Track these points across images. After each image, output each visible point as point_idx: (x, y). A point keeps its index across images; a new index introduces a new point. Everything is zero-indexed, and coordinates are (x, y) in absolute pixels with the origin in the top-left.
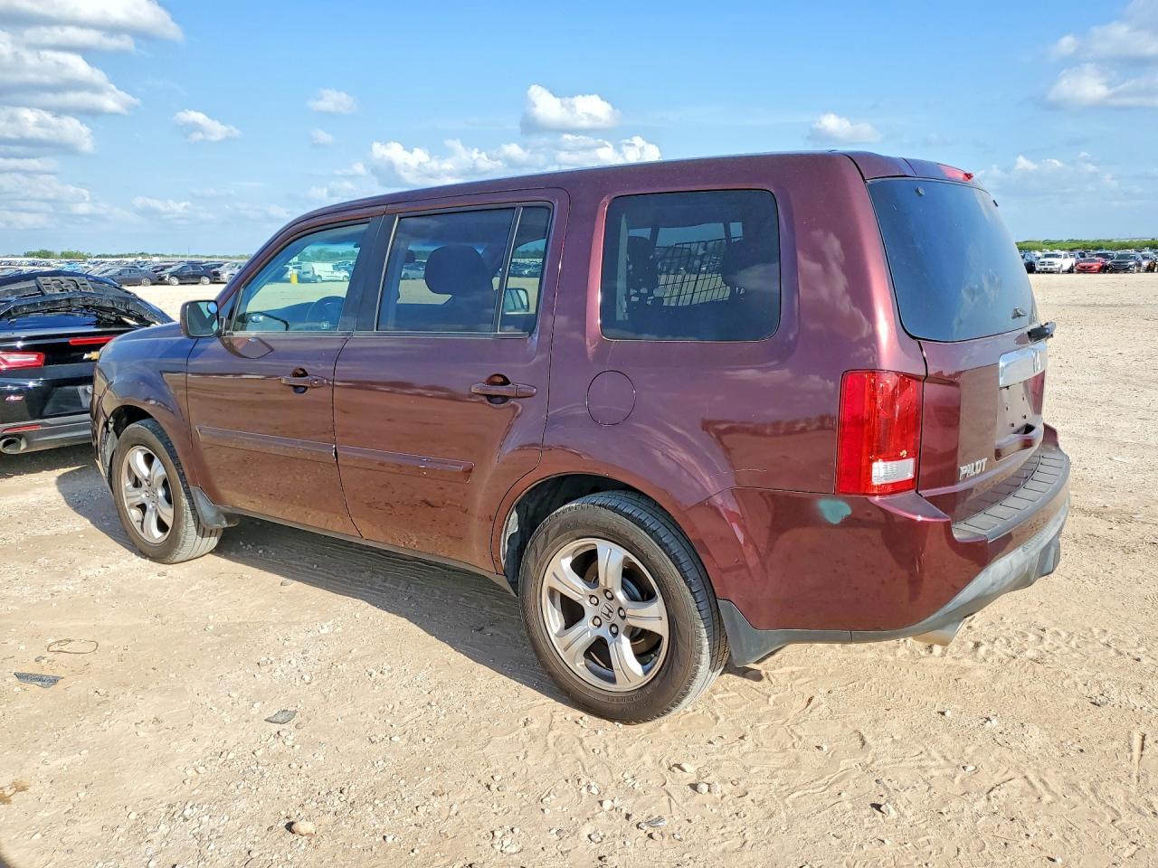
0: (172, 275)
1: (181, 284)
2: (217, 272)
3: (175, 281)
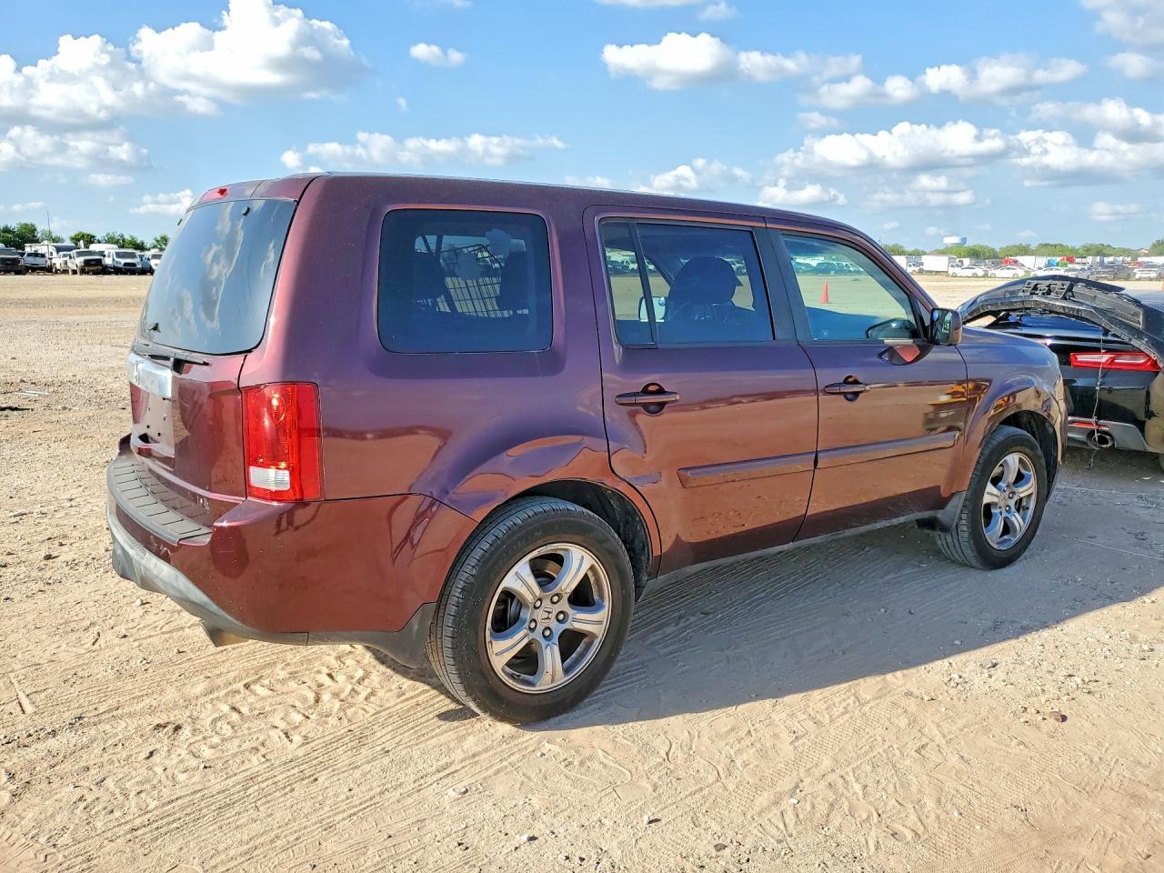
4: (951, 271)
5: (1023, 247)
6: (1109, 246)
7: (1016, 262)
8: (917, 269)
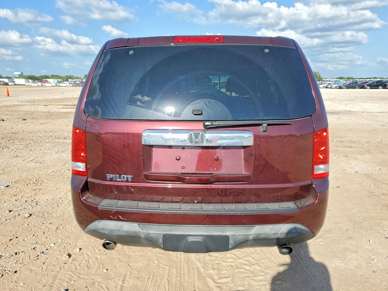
0: (368, 85)
1: (370, 88)
2: (386, 84)
3: (368, 87)
4: (27, 84)
5: (47, 76)
6: (73, 76)
7: (47, 81)
8: (13, 83)
